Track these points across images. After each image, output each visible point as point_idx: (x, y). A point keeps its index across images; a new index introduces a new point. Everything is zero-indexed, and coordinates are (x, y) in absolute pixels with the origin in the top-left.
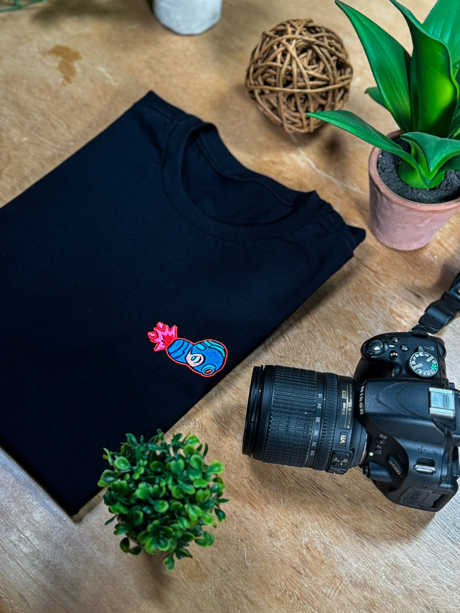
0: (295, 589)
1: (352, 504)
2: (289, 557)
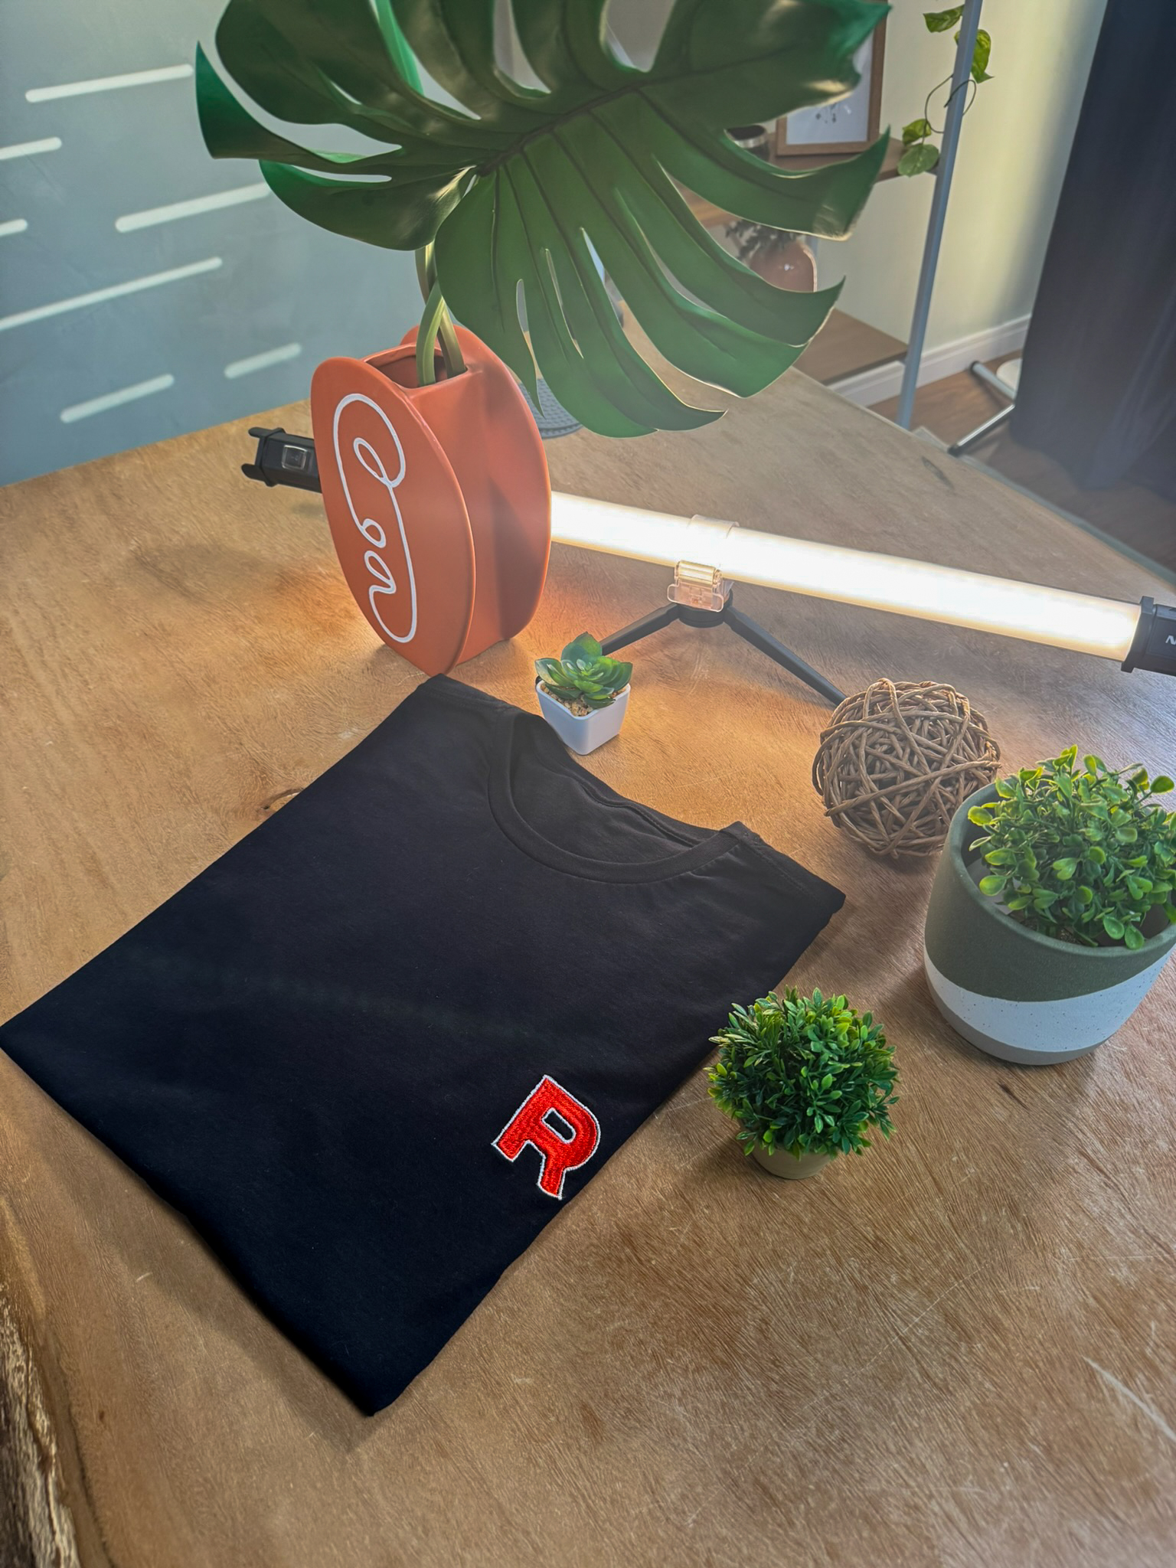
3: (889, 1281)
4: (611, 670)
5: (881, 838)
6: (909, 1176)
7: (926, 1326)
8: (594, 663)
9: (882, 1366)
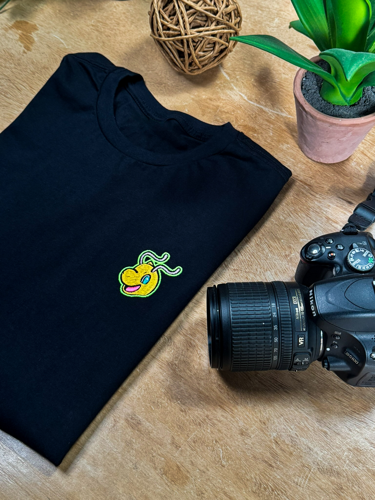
0: (269, 481)
1: (313, 397)
2: (260, 453)
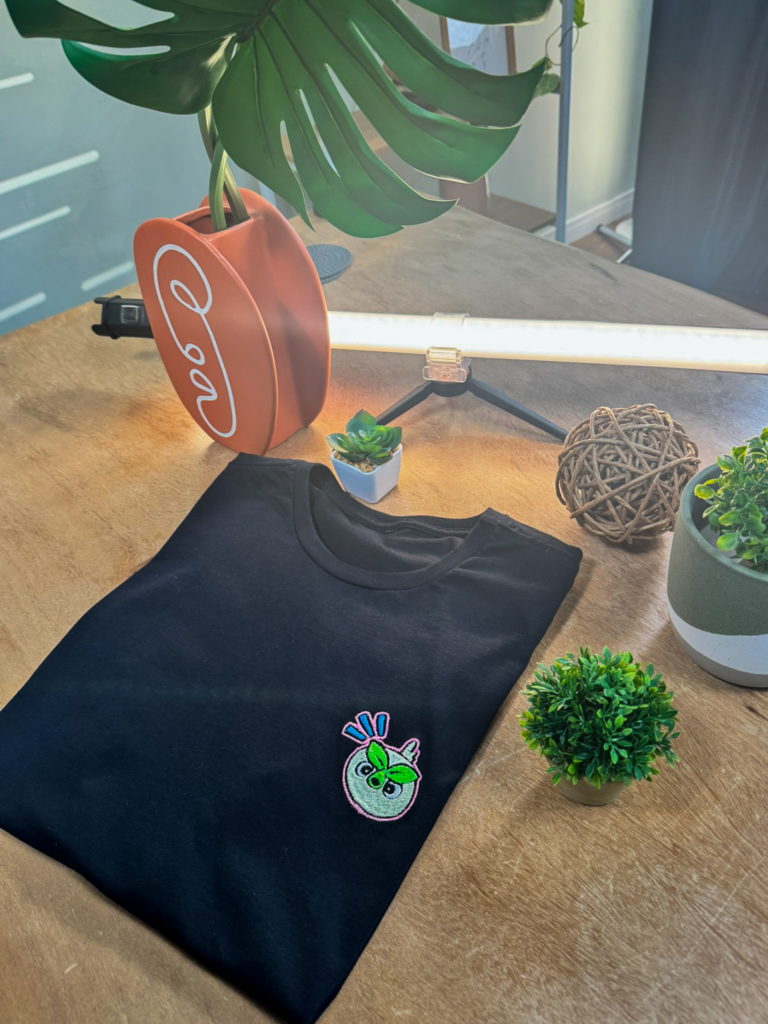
3: (692, 880)
4: (386, 434)
5: (618, 528)
6: (690, 790)
7: (730, 913)
8: (372, 432)
9: (700, 954)
